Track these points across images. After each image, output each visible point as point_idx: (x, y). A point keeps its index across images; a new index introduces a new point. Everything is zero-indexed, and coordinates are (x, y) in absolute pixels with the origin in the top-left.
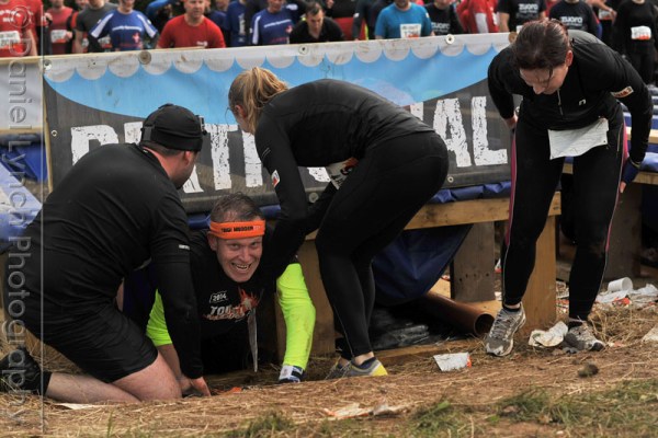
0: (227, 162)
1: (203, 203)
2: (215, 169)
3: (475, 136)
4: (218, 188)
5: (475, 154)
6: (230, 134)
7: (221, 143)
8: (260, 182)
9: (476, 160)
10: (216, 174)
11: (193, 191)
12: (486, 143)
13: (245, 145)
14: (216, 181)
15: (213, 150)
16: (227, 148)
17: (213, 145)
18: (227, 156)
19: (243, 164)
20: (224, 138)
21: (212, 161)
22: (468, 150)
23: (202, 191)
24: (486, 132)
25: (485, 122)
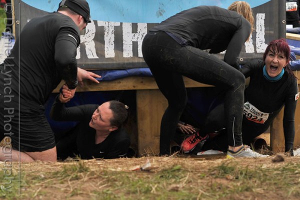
0: (113, 43)
1: (98, 65)
2: (106, 46)
3: (257, 36)
4: (107, 56)
5: (257, 46)
6: (116, 27)
7: (110, 32)
8: (131, 55)
9: (257, 50)
10: (106, 49)
11: (93, 58)
12: (264, 40)
13: (124, 34)
14: (106, 53)
15: (105, 36)
16: (113, 35)
17: (106, 33)
18: (113, 39)
19: (122, 45)
20: (112, 29)
21: (104, 41)
22: (253, 44)
23: (97, 57)
24: (264, 34)
25: (263, 28)
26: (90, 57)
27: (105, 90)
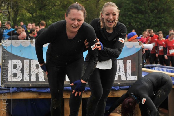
1: (45, 85)
3: (127, 71)
5: (127, 77)
9: (127, 79)
12: (131, 74)
22: (125, 75)
23: (45, 81)
24: (131, 70)
25: (130, 68)
26: (41, 80)
27: (47, 98)
